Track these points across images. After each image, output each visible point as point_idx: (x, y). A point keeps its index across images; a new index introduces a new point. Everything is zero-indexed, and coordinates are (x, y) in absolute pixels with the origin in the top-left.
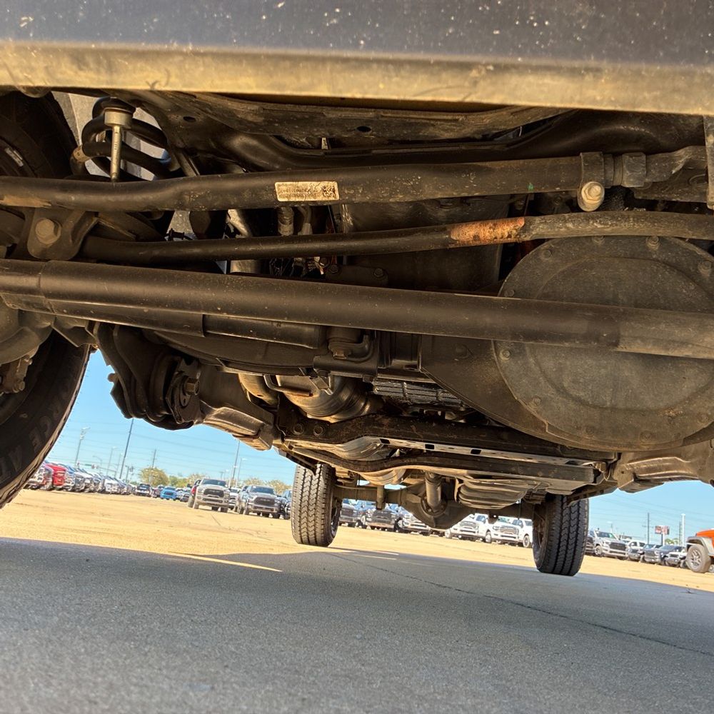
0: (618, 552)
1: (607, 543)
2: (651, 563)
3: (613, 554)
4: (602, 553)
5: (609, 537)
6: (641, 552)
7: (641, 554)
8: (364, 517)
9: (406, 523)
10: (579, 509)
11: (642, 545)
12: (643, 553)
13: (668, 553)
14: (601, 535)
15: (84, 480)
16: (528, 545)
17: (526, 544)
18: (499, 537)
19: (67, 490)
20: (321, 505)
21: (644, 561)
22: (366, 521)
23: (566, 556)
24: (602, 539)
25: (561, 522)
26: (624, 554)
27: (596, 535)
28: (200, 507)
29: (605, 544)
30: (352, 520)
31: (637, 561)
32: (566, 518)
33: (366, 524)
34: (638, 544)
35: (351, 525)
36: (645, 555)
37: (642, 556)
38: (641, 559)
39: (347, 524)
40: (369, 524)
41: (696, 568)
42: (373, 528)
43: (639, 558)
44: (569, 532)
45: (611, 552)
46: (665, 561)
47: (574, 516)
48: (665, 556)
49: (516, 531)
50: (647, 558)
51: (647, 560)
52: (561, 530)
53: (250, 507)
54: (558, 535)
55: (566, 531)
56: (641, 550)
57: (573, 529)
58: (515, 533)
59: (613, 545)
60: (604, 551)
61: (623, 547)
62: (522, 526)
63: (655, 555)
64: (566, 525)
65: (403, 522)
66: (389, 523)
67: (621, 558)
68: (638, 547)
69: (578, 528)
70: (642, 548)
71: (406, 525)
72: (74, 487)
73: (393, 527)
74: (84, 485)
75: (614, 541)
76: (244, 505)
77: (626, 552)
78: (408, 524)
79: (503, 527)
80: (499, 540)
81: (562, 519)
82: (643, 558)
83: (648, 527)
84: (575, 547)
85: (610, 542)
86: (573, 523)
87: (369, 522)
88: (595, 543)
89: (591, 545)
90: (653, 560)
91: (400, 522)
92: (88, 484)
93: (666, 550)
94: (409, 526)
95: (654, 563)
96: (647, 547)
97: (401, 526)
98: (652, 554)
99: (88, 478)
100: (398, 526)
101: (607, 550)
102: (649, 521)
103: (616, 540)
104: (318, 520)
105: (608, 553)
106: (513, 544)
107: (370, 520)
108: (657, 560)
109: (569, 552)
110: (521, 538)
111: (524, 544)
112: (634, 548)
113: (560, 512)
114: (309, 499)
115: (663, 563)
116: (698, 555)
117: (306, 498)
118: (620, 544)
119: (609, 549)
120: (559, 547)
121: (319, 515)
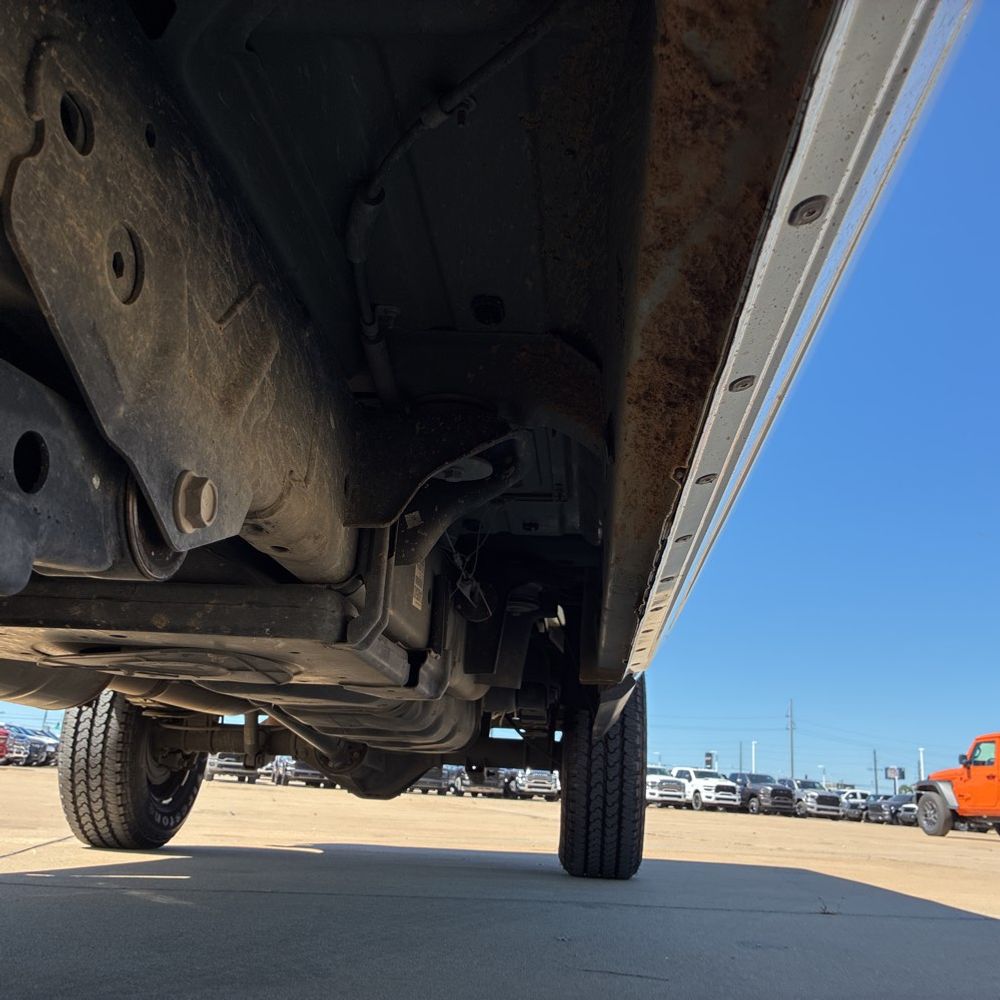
0: (829, 809)
1: (813, 797)
2: (878, 822)
3: (822, 812)
4: (807, 812)
5: (814, 787)
6: (863, 807)
7: (864, 810)
8: (459, 779)
9: (521, 785)
10: (623, 745)
11: (864, 796)
12: (866, 809)
13: (900, 806)
14: (805, 785)
15: (45, 747)
16: (700, 805)
17: (697, 805)
18: (656, 797)
19: (18, 764)
20: (112, 766)
21: (868, 820)
22: (462, 784)
23: (603, 841)
24: (806, 791)
25: (589, 771)
26: (838, 811)
27: (796, 787)
28: (216, 776)
29: (809, 799)
30: (441, 784)
31: (858, 820)
32: (598, 763)
33: (463, 789)
34: (859, 796)
35: (442, 792)
36: (869, 812)
37: (865, 813)
38: (864, 817)
39: (436, 791)
40: (468, 789)
41: (932, 829)
42: (475, 794)
43: (861, 815)
44: (605, 791)
45: (819, 809)
46: (897, 818)
47: (614, 758)
48: (897, 811)
49: (681, 787)
50: (872, 815)
51: (872, 818)
52: (589, 790)
53: (289, 774)
54: (584, 799)
55: (598, 790)
56: (863, 804)
57: (612, 786)
58: (680, 790)
59: (821, 800)
60: (809, 809)
61: (835, 801)
62: (690, 779)
63: (882, 810)
64: (598, 777)
65: (517, 783)
66: (496, 786)
67: (834, 818)
68: (859, 800)
69: (622, 781)
70: (864, 801)
71: (521, 788)
72: (27, 758)
73: (501, 791)
74: (45, 755)
75: (822, 793)
76: (281, 772)
77: (841, 809)
78: (524, 785)
79: (662, 782)
80: (658, 802)
81: (590, 765)
82: (867, 815)
83: (875, 770)
84: (620, 822)
85: (816, 794)
86: (613, 773)
87: (465, 785)
88: (796, 798)
89: (790, 801)
90: (880, 818)
91: (513, 784)
92: (52, 753)
93: (897, 802)
94: (526, 789)
95: (881, 822)
96: (872, 799)
97: (513, 789)
98: (878, 809)
99: (50, 745)
100: (509, 789)
101: (812, 807)
102: (875, 761)
103: (825, 792)
104: (110, 797)
105: (814, 811)
106: (678, 806)
107: (468, 783)
108: (887, 817)
109: (608, 832)
110: (690, 796)
111: (694, 804)
112: (852, 801)
113: (586, 751)
114: (88, 754)
115: (894, 821)
116: (933, 808)
117: (83, 754)
118: (831, 797)
119: (816, 806)
120: (588, 823)
121: (109, 786)
